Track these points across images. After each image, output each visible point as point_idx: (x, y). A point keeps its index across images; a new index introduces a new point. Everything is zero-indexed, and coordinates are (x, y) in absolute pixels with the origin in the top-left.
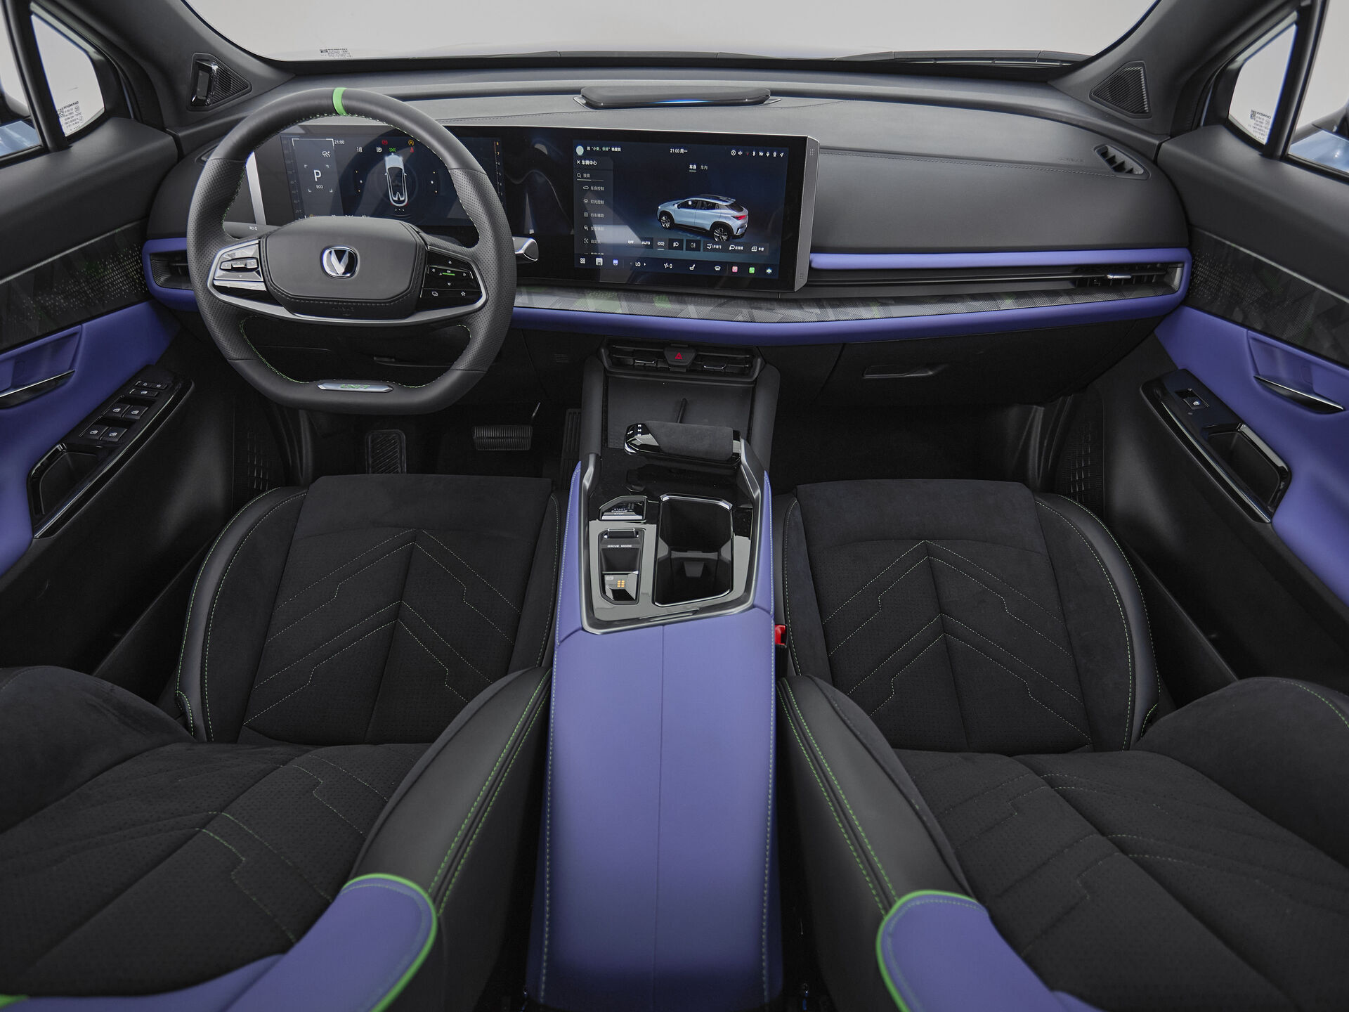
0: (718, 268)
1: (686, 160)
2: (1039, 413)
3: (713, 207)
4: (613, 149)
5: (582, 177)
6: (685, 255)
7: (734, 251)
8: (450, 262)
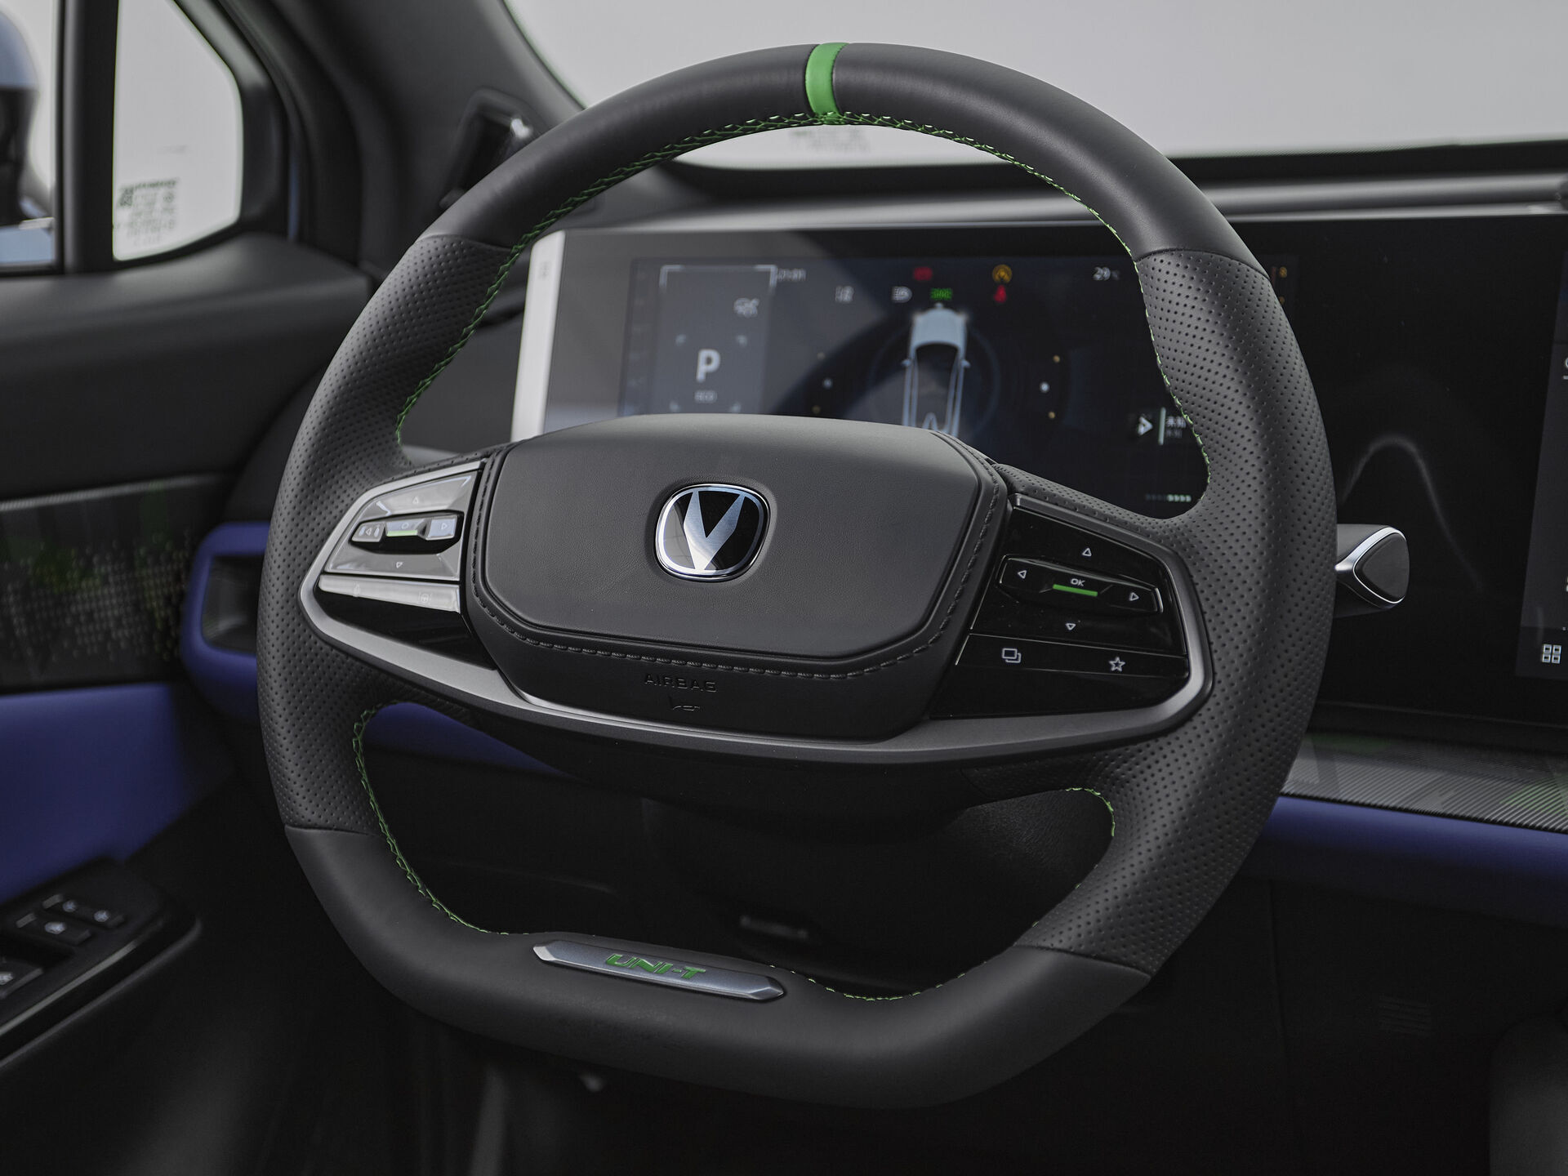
8: (1087, 553)
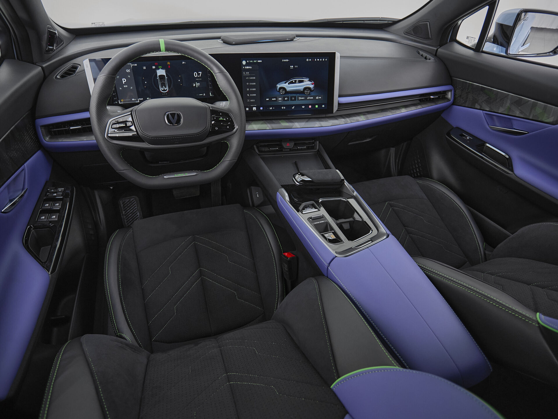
0: (303, 107)
1: (289, 64)
2: (393, 150)
3: (302, 81)
4: (258, 61)
5: (246, 74)
6: (290, 103)
7: (309, 99)
8: (221, 114)
